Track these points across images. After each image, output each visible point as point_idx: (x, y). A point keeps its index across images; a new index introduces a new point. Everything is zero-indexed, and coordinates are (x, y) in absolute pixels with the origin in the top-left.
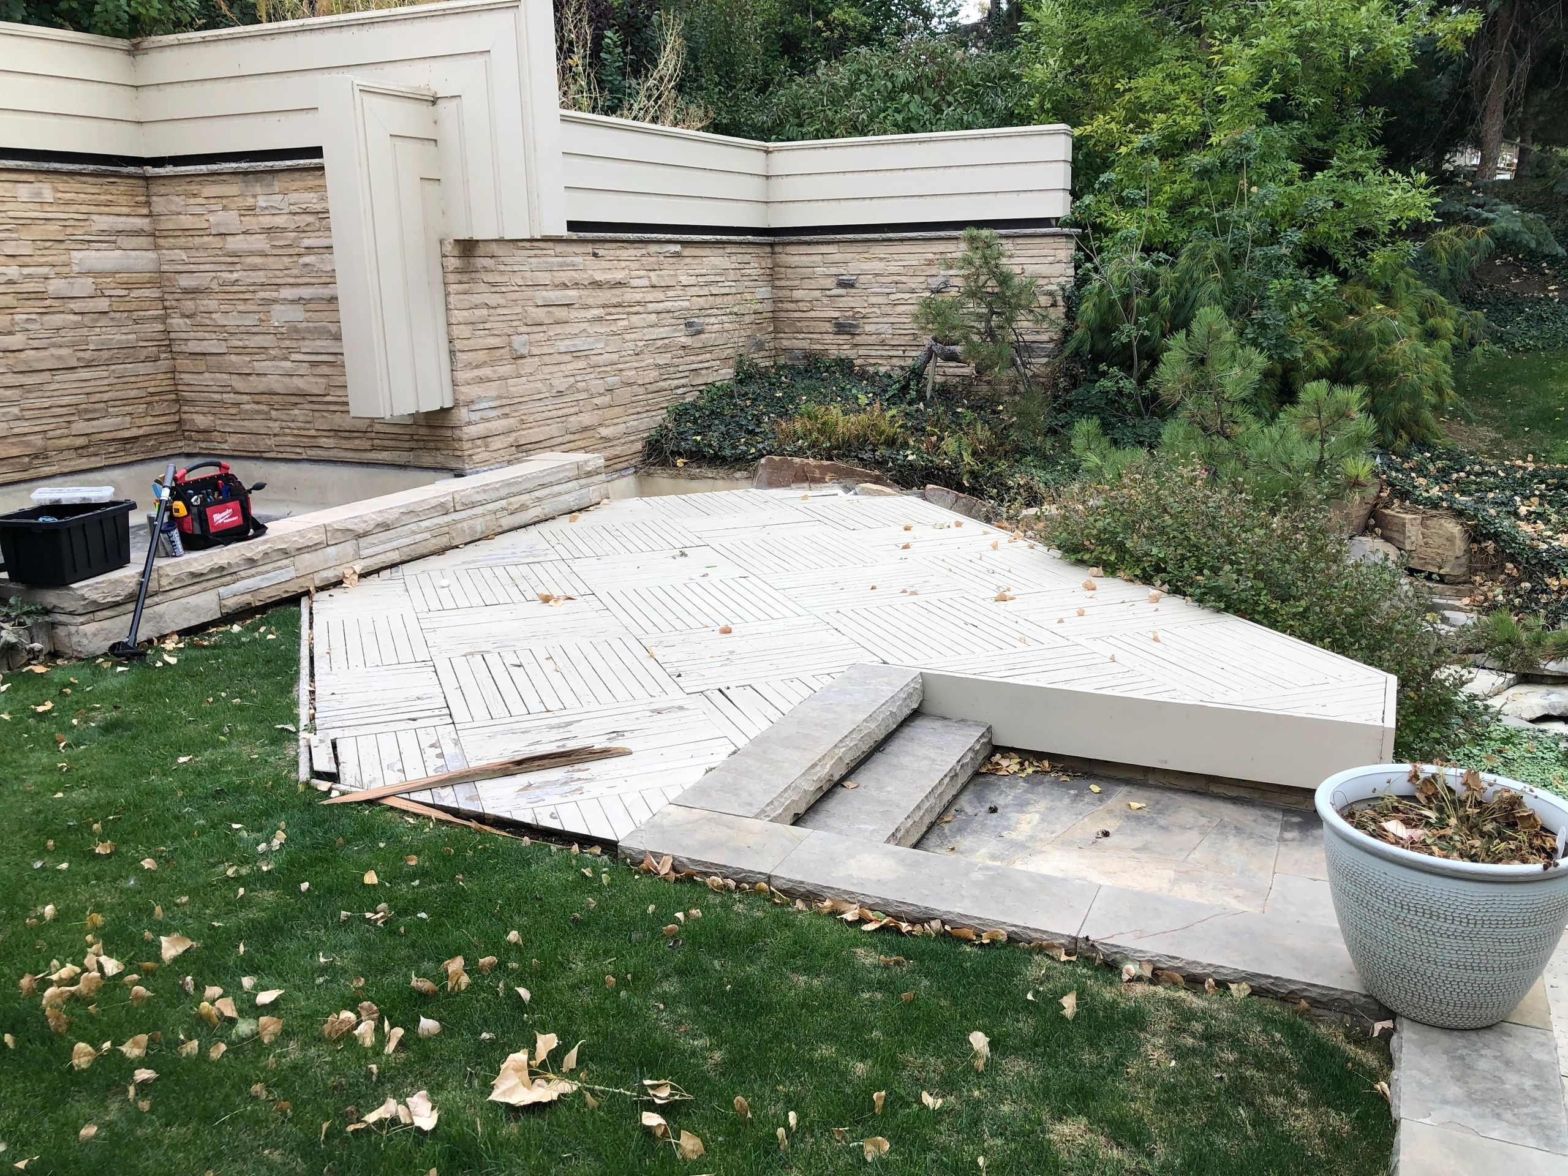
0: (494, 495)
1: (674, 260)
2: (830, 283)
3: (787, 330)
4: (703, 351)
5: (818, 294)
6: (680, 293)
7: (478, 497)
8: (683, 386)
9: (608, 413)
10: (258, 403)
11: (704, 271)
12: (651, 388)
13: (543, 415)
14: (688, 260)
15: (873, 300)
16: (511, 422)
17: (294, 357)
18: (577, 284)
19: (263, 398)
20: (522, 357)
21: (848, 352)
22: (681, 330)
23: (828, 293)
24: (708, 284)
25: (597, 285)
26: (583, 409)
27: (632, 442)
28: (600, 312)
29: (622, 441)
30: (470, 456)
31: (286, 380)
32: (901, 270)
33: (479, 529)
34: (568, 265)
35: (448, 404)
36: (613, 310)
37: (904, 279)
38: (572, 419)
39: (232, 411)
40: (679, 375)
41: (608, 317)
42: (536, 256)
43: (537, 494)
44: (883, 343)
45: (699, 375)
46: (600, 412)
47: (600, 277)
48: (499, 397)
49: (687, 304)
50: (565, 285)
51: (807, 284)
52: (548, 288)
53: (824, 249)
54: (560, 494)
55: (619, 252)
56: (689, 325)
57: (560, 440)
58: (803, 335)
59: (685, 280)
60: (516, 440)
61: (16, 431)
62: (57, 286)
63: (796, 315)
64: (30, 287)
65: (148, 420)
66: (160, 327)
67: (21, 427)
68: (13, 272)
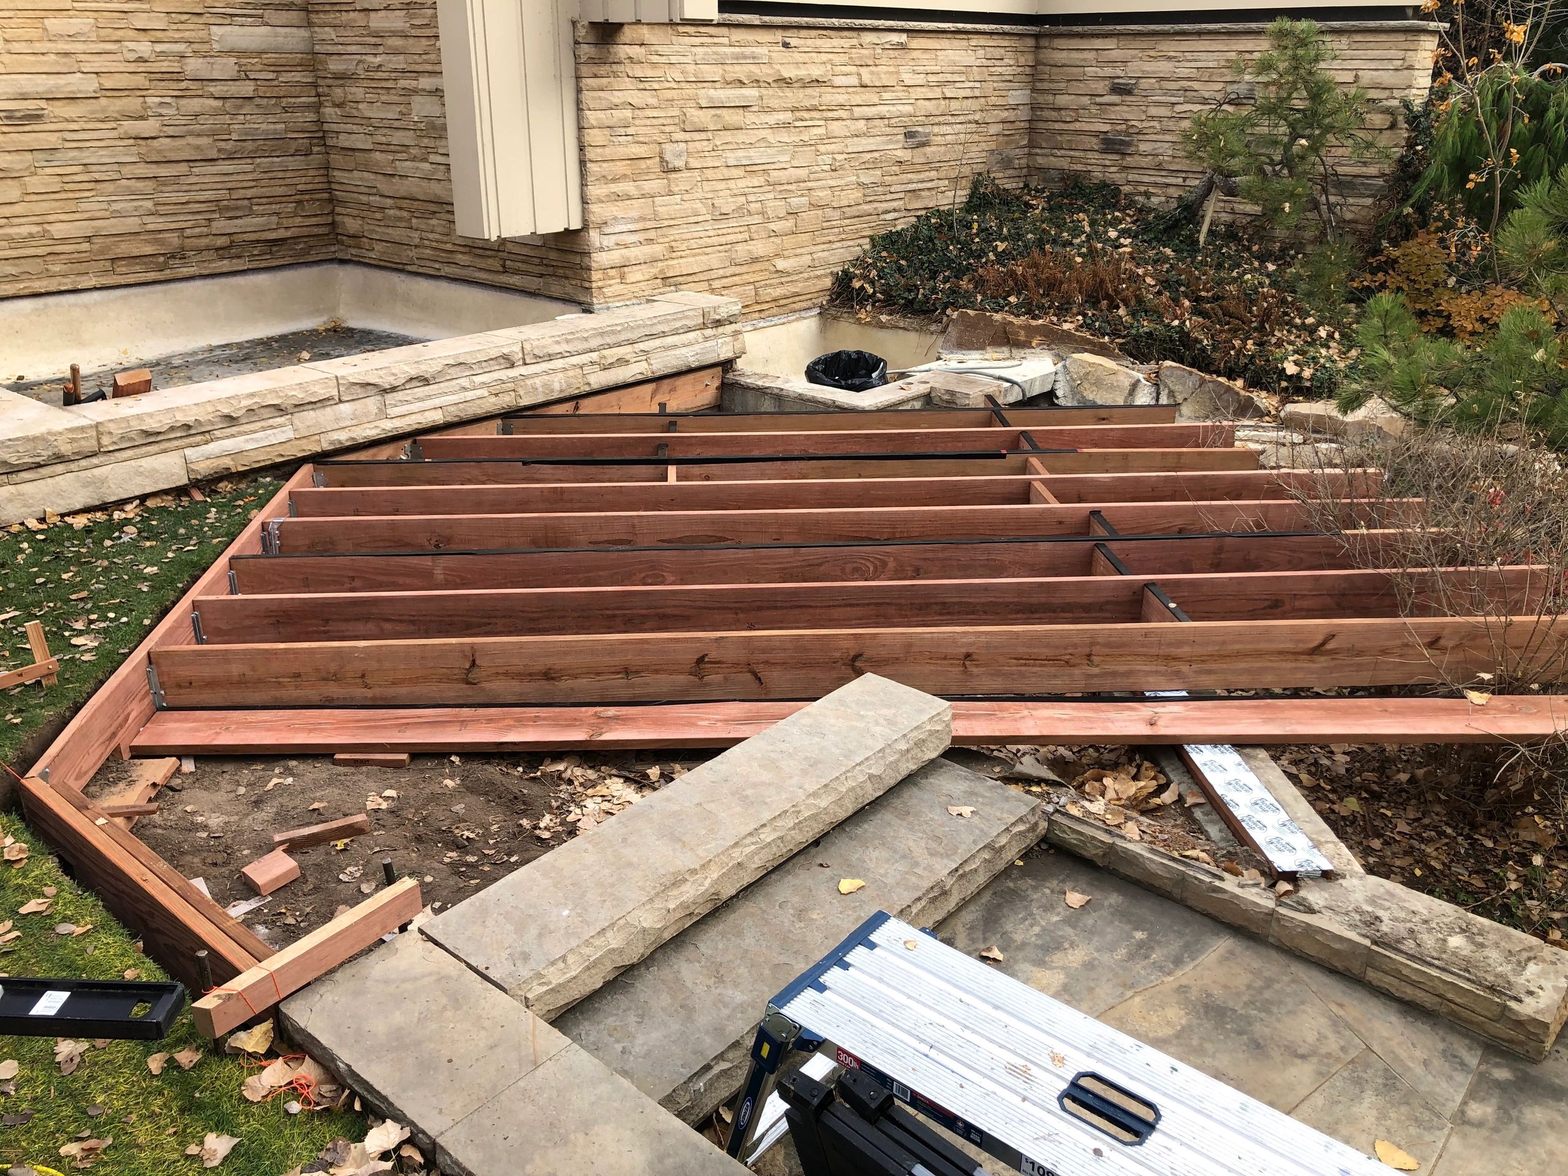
0: (581, 346)
1: (896, 53)
2: (1101, 87)
3: (1044, 145)
4: (926, 167)
5: (1086, 100)
6: (901, 95)
7: (558, 349)
8: (895, 210)
9: (789, 241)
10: (401, 209)
11: (937, 69)
12: (854, 211)
13: (700, 242)
14: (915, 54)
15: (1154, 111)
16: (657, 249)
17: (433, 158)
18: (758, 81)
19: (405, 204)
20: (675, 170)
21: (1115, 176)
22: (898, 142)
23: (1098, 100)
24: (941, 84)
25: (784, 82)
26: (755, 236)
27: (818, 277)
28: (787, 116)
29: (806, 275)
30: (600, 288)
31: (425, 183)
32: (1194, 73)
33: (557, 386)
34: (745, 57)
35: (576, 225)
36: (806, 115)
37: (1195, 85)
38: (739, 247)
39: (378, 216)
40: (889, 197)
41: (798, 124)
42: (702, 45)
43: (642, 346)
44: (1159, 167)
45: (919, 197)
46: (778, 240)
47: (788, 72)
48: (642, 219)
49: (909, 109)
50: (740, 81)
51: (1075, 87)
52: (717, 85)
53: (1098, 43)
54: (675, 347)
55: (819, 42)
56: (909, 135)
57: (721, 272)
58: (1063, 152)
59: (909, 79)
60: (662, 271)
61: (150, 227)
62: (194, 66)
63: (1057, 126)
64: (164, 66)
65: (298, 221)
66: (312, 117)
67: (155, 223)
68: (144, 48)
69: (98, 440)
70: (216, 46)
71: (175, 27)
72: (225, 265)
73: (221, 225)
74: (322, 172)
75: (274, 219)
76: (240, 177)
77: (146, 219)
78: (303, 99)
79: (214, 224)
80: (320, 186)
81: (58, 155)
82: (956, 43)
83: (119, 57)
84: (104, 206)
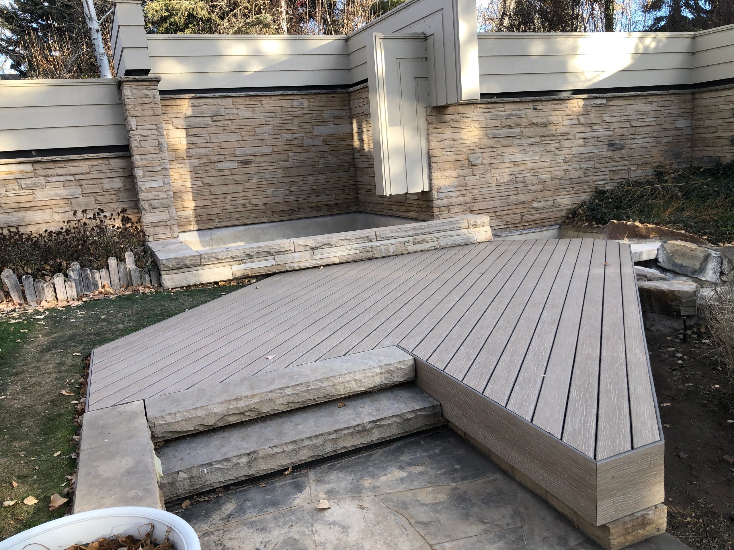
0: (403, 234)
1: (600, 108)
2: (728, 114)
3: (700, 146)
4: (623, 159)
5: (720, 122)
6: (604, 127)
7: (392, 235)
8: (604, 180)
9: (540, 195)
11: (627, 113)
12: (578, 180)
13: (490, 195)
14: (612, 108)
16: (467, 199)
18: (520, 125)
20: (476, 165)
22: (603, 148)
23: (727, 120)
24: (629, 121)
25: (534, 125)
26: (520, 192)
27: (558, 211)
28: (538, 140)
29: (550, 210)
30: (438, 215)
33: (391, 250)
34: (513, 116)
35: (426, 189)
36: (547, 138)
38: (511, 197)
40: (599, 174)
41: (543, 143)
42: (489, 112)
45: (618, 174)
46: (534, 194)
47: (536, 121)
48: (459, 186)
49: (610, 133)
50: (510, 126)
51: (714, 116)
52: (498, 128)
53: (725, 93)
54: (452, 236)
55: (554, 106)
56: (610, 145)
57: (501, 208)
58: (710, 148)
59: (608, 119)
60: (469, 208)
61: (287, 200)
62: (307, 142)
63: (706, 135)
64: (296, 142)
65: (342, 197)
66: (350, 157)
67: (288, 198)
68: (289, 136)
69: (200, 260)
70: (316, 134)
71: (301, 128)
72: (314, 214)
73: (313, 199)
74: (354, 178)
75: (334, 196)
76: (321, 181)
77: (286, 197)
78: (347, 151)
79: (310, 199)
80: (353, 183)
81: (257, 175)
82: (638, 101)
83: (280, 140)
84: (271, 193)
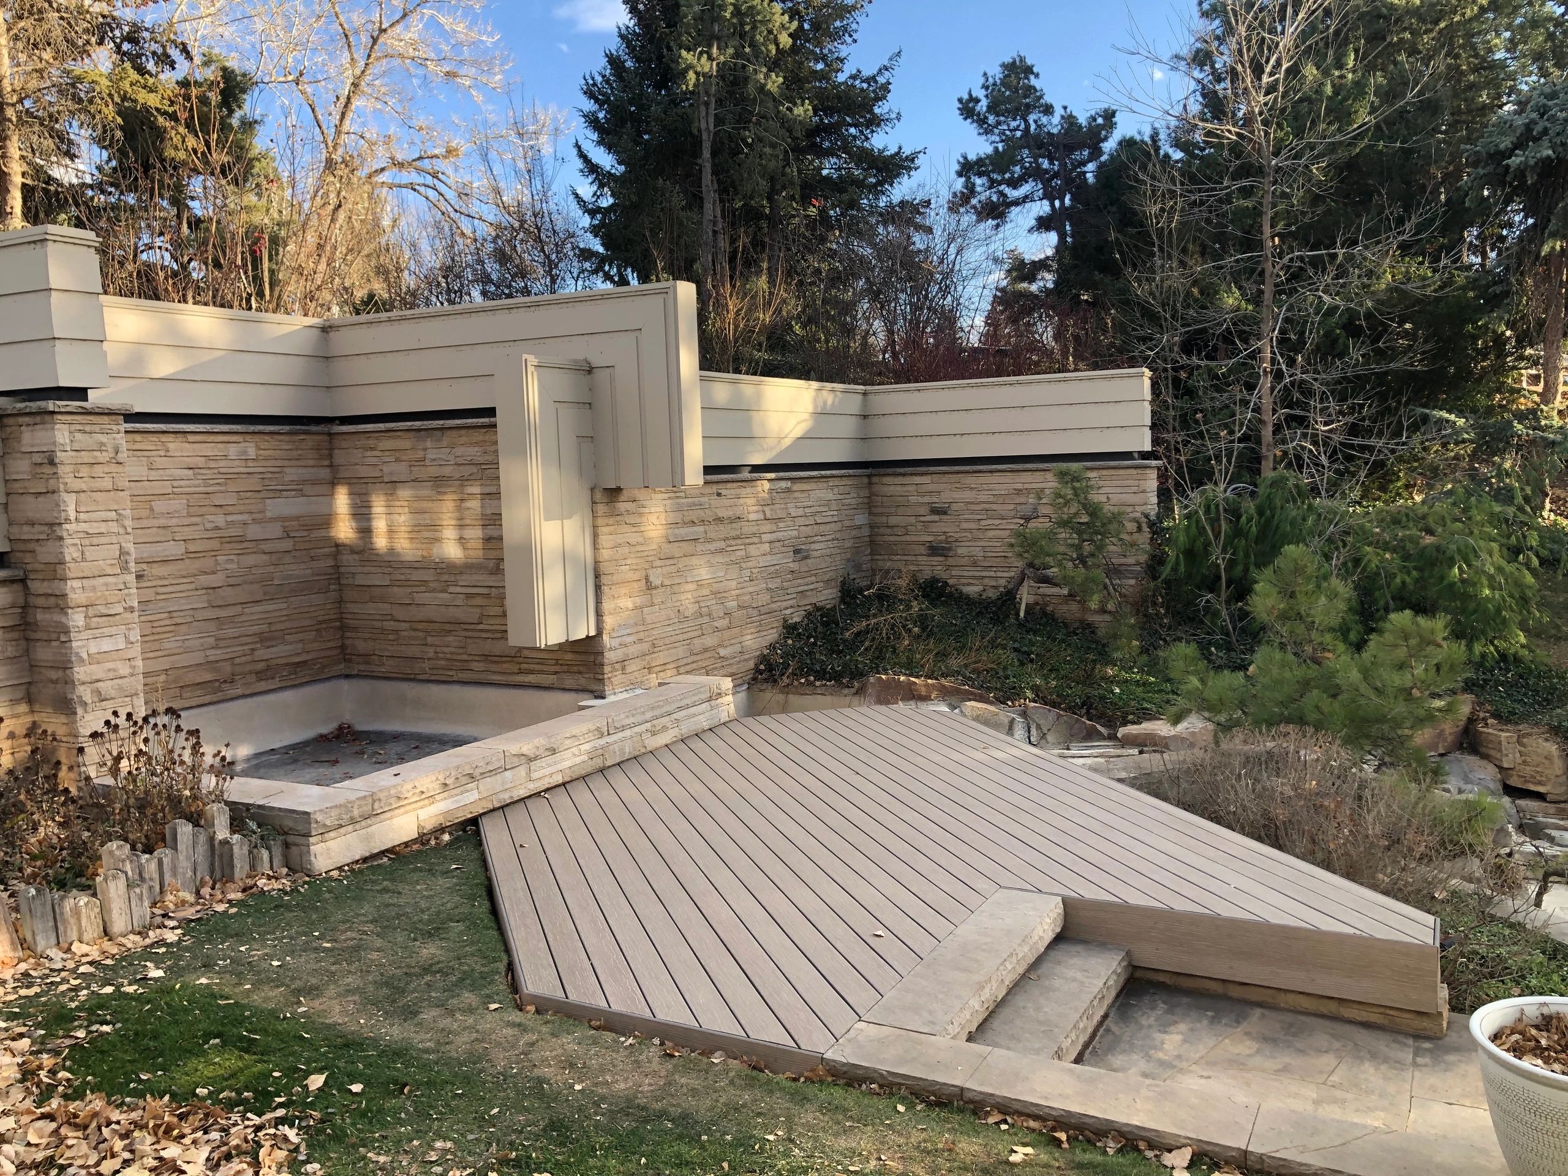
0: (641, 719)
1: (785, 495)
2: (923, 510)
3: (883, 553)
4: (809, 574)
5: (912, 520)
6: (789, 524)
7: (627, 721)
8: (791, 607)
9: (727, 634)
10: (415, 630)
11: (810, 504)
12: (763, 610)
13: (670, 639)
14: (797, 495)
15: (965, 525)
16: (645, 647)
17: (452, 589)
18: (703, 521)
19: (420, 626)
20: (656, 588)
21: (940, 572)
22: (789, 557)
23: (922, 519)
24: (814, 514)
25: (719, 520)
26: (705, 632)
27: (746, 660)
28: (722, 544)
29: (740, 658)
30: (609, 678)
31: (443, 609)
32: (992, 499)
34: (695, 505)
35: (592, 633)
36: (733, 542)
37: (994, 507)
38: (696, 641)
39: (391, 637)
40: (786, 597)
41: (728, 549)
42: (669, 498)
44: (975, 564)
45: (805, 597)
46: (719, 634)
47: (722, 513)
48: (635, 625)
49: (795, 533)
50: (693, 522)
51: (901, 511)
52: (679, 525)
53: (918, 479)
55: (738, 491)
56: (797, 552)
57: (685, 661)
58: (899, 557)
59: (794, 512)
60: (647, 663)
61: (211, 658)
62: (254, 532)
63: (892, 538)
64: (233, 532)
65: (316, 646)
66: (331, 563)
67: (215, 655)
68: (220, 520)
69: (372, 805)
70: (269, 514)
71: (241, 502)
72: (263, 686)
73: (262, 653)
74: (336, 605)
75: (300, 645)
76: (277, 614)
77: (208, 653)
78: (325, 550)
79: (256, 652)
80: (335, 617)
81: (151, 606)
82: (820, 485)
83: (201, 527)
84: (180, 644)
